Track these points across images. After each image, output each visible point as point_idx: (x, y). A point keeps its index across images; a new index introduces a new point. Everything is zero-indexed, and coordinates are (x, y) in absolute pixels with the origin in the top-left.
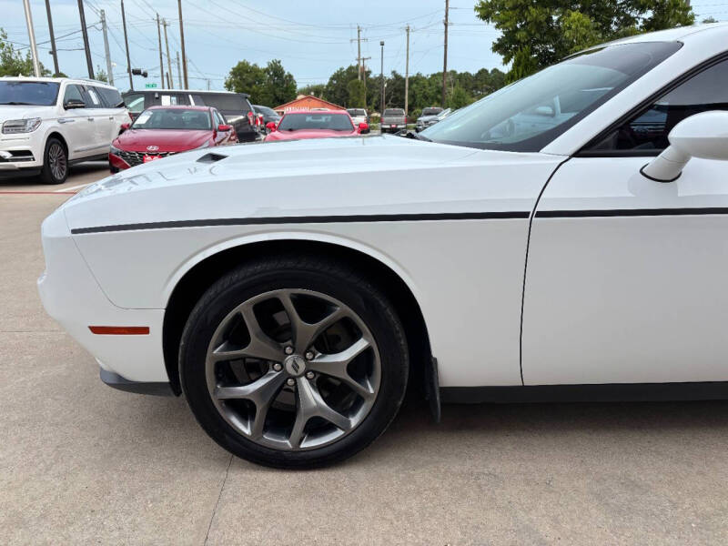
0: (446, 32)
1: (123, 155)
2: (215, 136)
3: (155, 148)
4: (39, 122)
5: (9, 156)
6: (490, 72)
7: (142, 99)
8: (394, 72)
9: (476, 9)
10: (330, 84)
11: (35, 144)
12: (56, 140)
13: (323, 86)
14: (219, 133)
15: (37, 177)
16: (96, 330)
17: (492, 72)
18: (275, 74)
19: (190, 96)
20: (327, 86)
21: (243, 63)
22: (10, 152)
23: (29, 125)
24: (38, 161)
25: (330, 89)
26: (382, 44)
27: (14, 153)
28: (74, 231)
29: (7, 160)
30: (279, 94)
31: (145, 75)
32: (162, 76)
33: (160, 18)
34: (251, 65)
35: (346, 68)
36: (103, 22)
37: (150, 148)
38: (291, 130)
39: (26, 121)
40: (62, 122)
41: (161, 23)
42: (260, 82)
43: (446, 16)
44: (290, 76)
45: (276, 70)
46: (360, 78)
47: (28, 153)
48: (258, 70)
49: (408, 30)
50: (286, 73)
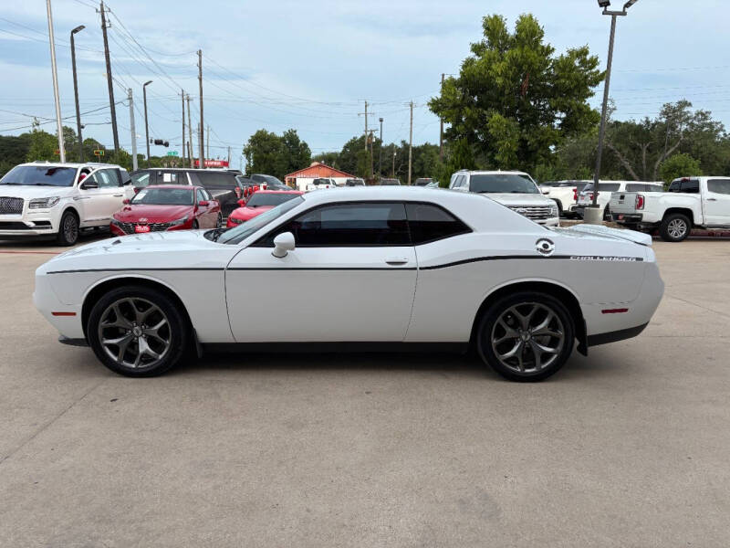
1: (121, 225)
2: (196, 210)
3: (145, 220)
4: (58, 199)
5: (33, 225)
7: (148, 175)
8: (403, 142)
9: (429, 104)
10: (344, 152)
11: (54, 216)
12: (71, 213)
13: (336, 154)
14: (200, 208)
15: (54, 241)
16: (54, 314)
18: (291, 142)
19: (188, 174)
20: (341, 154)
21: (262, 132)
22: (34, 222)
23: (51, 201)
24: (55, 229)
25: (343, 157)
26: (381, 120)
27: (37, 223)
28: (48, 273)
29: (31, 228)
30: (294, 161)
31: (167, 145)
32: (184, 145)
33: (185, 93)
34: (269, 133)
35: (359, 137)
36: (130, 99)
37: (141, 220)
38: (255, 206)
39: (48, 199)
40: (76, 199)
41: (186, 99)
42: (277, 150)
44: (305, 145)
45: (291, 138)
46: (366, 148)
47: (48, 223)
48: (276, 138)
49: (411, 106)
50: (301, 142)
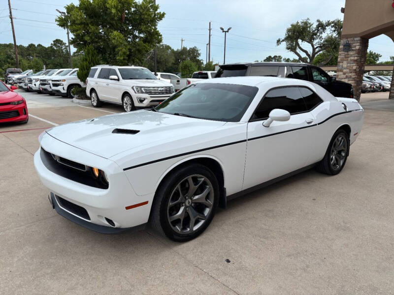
0: (12, 22)
6: (36, 46)
17: (38, 46)
28: (124, 170)
43: (11, 13)
